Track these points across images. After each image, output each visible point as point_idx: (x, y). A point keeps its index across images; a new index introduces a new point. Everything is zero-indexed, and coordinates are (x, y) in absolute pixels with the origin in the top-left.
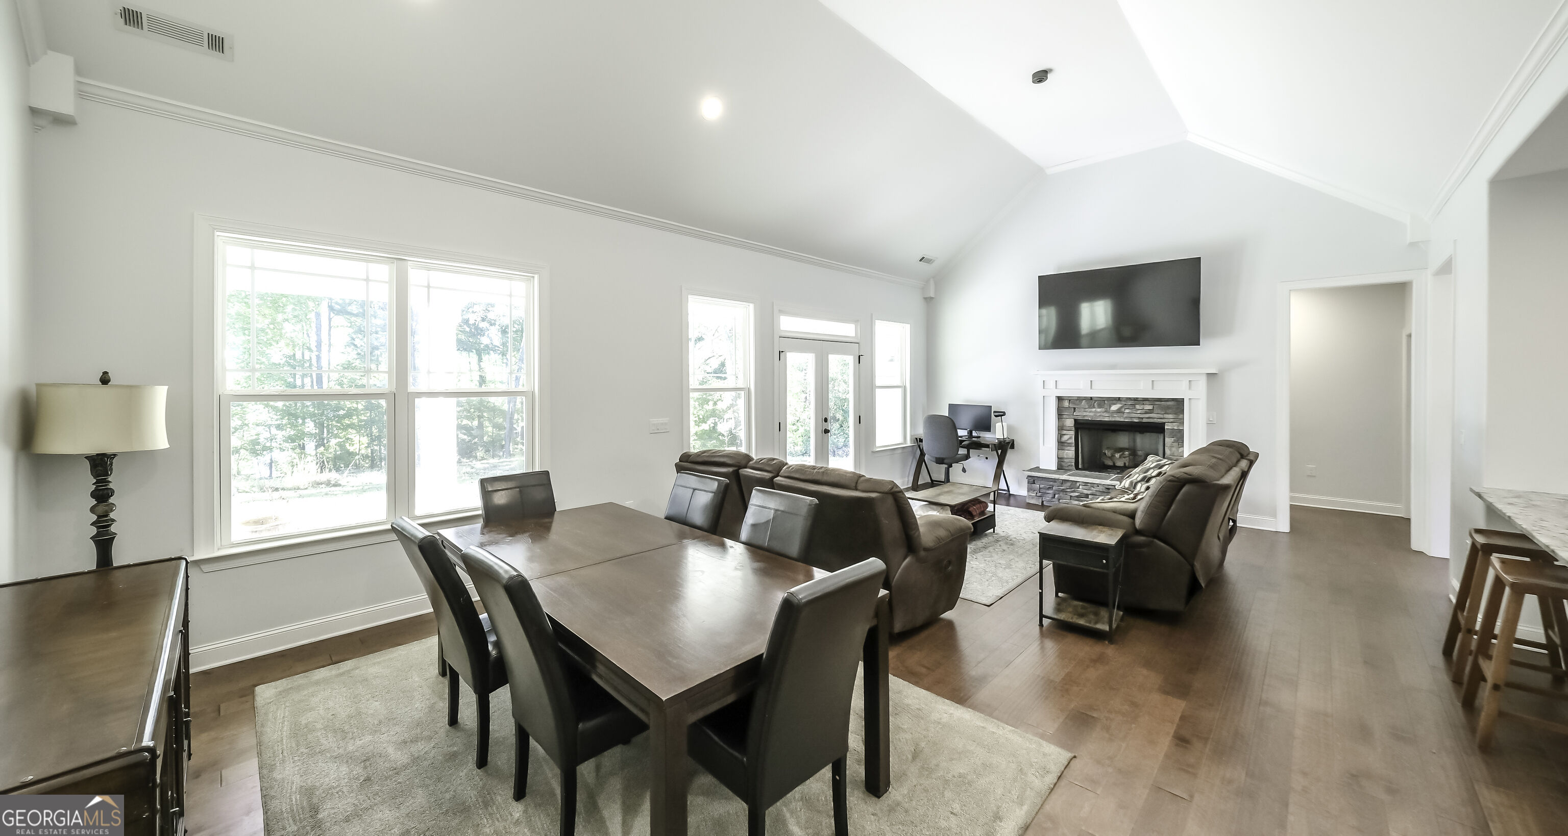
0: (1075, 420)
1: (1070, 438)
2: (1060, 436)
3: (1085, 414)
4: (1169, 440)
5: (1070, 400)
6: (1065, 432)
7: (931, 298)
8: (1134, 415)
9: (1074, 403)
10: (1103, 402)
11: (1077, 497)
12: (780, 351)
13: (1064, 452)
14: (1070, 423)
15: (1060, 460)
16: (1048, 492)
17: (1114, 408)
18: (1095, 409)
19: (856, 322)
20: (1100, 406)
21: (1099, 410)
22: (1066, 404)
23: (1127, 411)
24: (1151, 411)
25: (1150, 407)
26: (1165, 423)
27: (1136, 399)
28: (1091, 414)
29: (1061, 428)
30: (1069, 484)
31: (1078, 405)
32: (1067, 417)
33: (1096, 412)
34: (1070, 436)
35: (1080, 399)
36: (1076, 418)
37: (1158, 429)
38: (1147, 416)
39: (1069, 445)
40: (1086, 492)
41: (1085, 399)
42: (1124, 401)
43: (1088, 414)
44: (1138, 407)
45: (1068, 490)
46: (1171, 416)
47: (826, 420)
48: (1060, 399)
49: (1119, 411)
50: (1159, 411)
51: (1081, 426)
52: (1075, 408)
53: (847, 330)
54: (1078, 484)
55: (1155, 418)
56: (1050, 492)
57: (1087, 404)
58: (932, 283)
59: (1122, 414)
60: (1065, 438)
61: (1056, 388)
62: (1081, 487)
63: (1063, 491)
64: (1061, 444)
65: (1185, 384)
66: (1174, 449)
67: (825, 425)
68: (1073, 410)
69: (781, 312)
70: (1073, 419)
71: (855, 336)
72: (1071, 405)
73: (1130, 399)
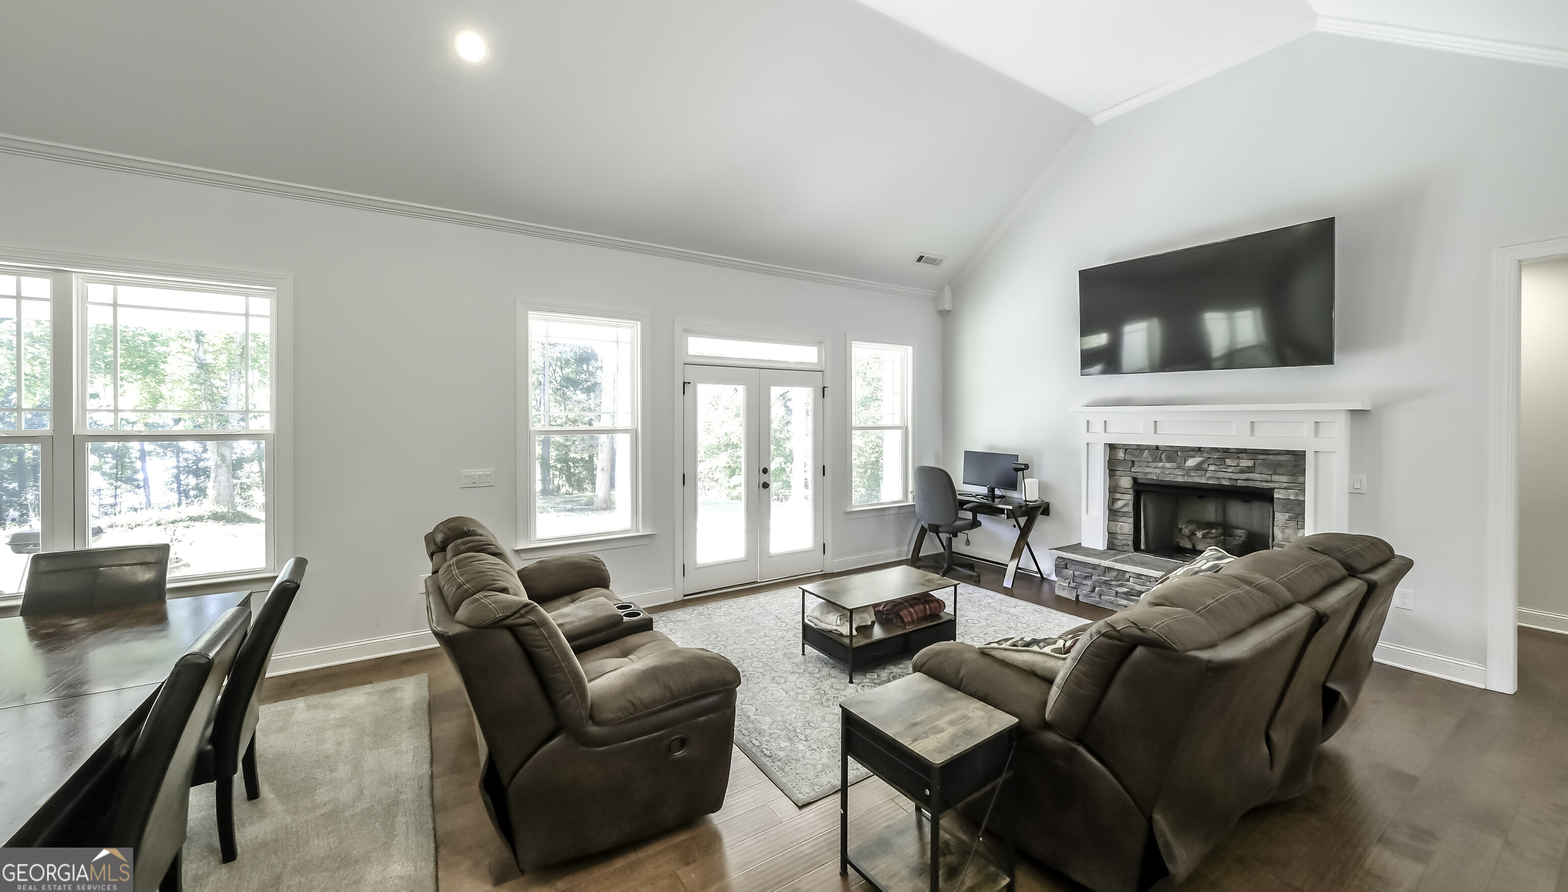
0: (1135, 480)
1: (1126, 505)
2: (1112, 501)
3: (1147, 471)
4: (1281, 517)
5: (1127, 448)
6: (1118, 496)
8: (1222, 475)
9: (1132, 454)
10: (1175, 454)
11: (1125, 593)
12: (684, 383)
13: (1117, 526)
14: (1126, 482)
15: (1112, 536)
16: (1084, 582)
17: (1191, 462)
18: (1162, 464)
19: (818, 343)
20: (1170, 459)
21: (1168, 465)
22: (1121, 455)
23: (1212, 468)
24: (1250, 470)
25: (1250, 463)
26: (1274, 489)
27: (1226, 451)
28: (1158, 471)
29: (1113, 490)
30: (1114, 574)
31: (1137, 456)
32: (1122, 473)
33: (1163, 468)
34: (1126, 501)
35: (1140, 449)
36: (1135, 475)
37: (1265, 496)
38: (1245, 476)
39: (1125, 514)
40: (1138, 588)
41: (1148, 448)
42: (1207, 452)
43: (1151, 470)
44: (1229, 462)
45: (1113, 583)
46: (1284, 478)
47: (765, 471)
48: (1112, 447)
49: (1198, 468)
50: (1264, 470)
51: (1140, 489)
52: (1133, 462)
53: (807, 355)
54: (1127, 575)
55: (1258, 479)
56: (1089, 582)
57: (1150, 456)
58: (947, 292)
59: (1203, 472)
60: (1119, 504)
61: (1105, 432)
62: (1131, 579)
63: (1106, 583)
64: (1113, 514)
65: (1307, 428)
66: (1288, 531)
67: (764, 478)
68: (1130, 464)
69: (689, 332)
70: (1130, 478)
71: (817, 362)
72: (1128, 457)
73: (1216, 450)
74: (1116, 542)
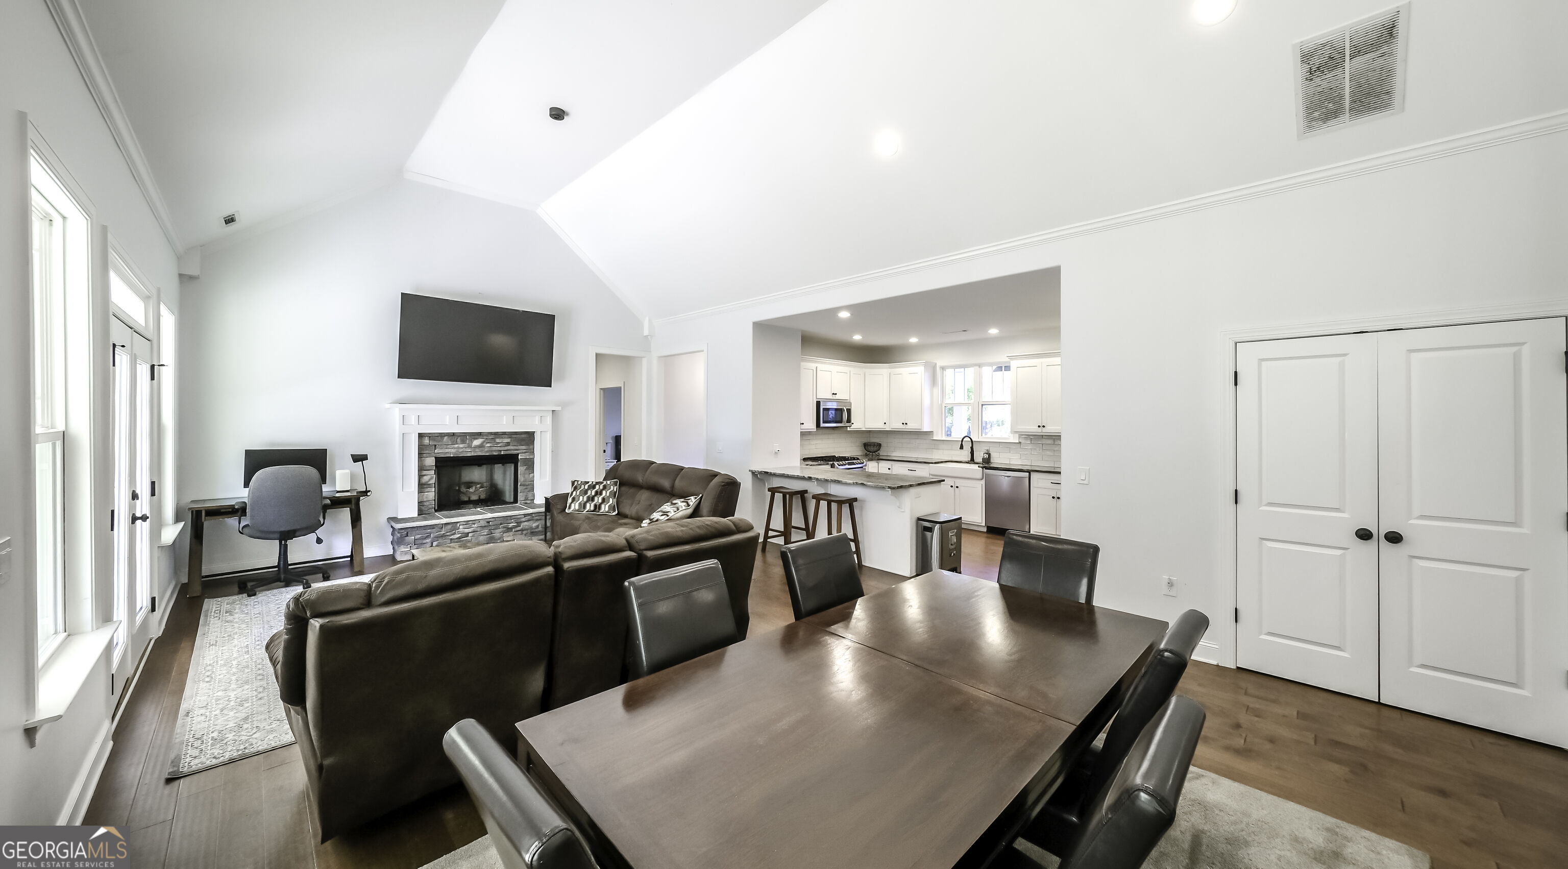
0: (435, 457)
1: (432, 478)
2: (421, 477)
3: (446, 451)
4: (521, 469)
5: (431, 436)
6: (425, 473)
7: (191, 281)
8: (494, 448)
9: (435, 440)
10: (465, 437)
11: (459, 538)
13: (423, 495)
14: (430, 461)
15: (420, 503)
17: (476, 442)
18: (457, 445)
20: (463, 442)
21: (461, 446)
22: (426, 441)
23: (488, 445)
24: (508, 444)
25: (508, 440)
26: (518, 454)
27: (496, 434)
28: (453, 451)
29: (421, 468)
30: (449, 527)
31: (439, 441)
32: (428, 455)
33: (458, 448)
34: (431, 477)
35: (442, 435)
36: (438, 455)
37: (511, 459)
38: (506, 448)
39: (429, 486)
40: (467, 531)
41: (448, 435)
42: (485, 435)
43: (450, 450)
44: (498, 440)
45: (448, 534)
46: (524, 447)
48: (421, 436)
49: (481, 446)
50: (516, 444)
51: (443, 464)
52: (435, 445)
54: (458, 525)
55: (512, 449)
57: (450, 440)
59: (483, 448)
60: (425, 479)
61: (417, 425)
62: (461, 527)
64: (422, 486)
65: (537, 419)
66: (526, 476)
68: (433, 447)
72: (433, 442)
73: (491, 433)
74: (423, 508)
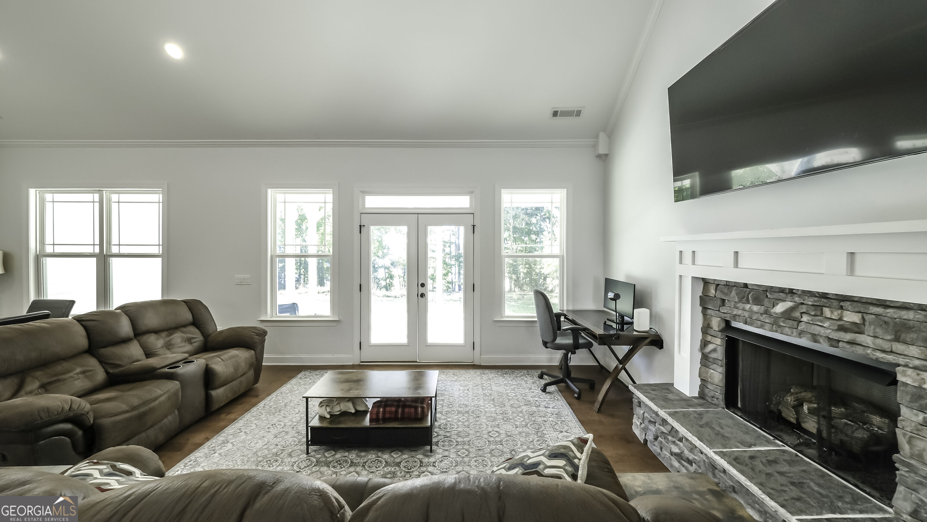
0: (725, 323)
1: (714, 350)
2: (704, 344)
3: (735, 313)
4: (909, 416)
5: (718, 285)
6: (710, 338)
7: (606, 155)
8: (818, 329)
9: (721, 292)
10: (762, 294)
12: (360, 226)
13: (708, 372)
14: (716, 324)
15: (703, 384)
17: (780, 308)
18: (750, 306)
19: (470, 193)
20: (757, 301)
21: (755, 308)
22: (712, 292)
23: (805, 318)
25: (857, 318)
26: (897, 366)
27: (824, 296)
28: (746, 314)
29: (706, 329)
31: (726, 294)
32: (713, 313)
33: (751, 311)
34: (716, 347)
35: (729, 285)
36: (723, 316)
38: (849, 336)
39: (717, 362)
41: (736, 285)
42: (800, 296)
43: (740, 312)
44: (826, 312)
46: (912, 351)
47: (423, 285)
48: (703, 283)
49: (788, 316)
50: (879, 332)
51: (731, 336)
52: (723, 301)
53: (462, 202)
55: (870, 346)
57: (739, 295)
59: (795, 323)
60: (711, 348)
61: (698, 264)
64: (705, 360)
67: (421, 290)
68: (719, 302)
69: (366, 192)
70: (720, 319)
71: (469, 207)
72: (719, 295)
73: (811, 294)
74: (707, 391)
